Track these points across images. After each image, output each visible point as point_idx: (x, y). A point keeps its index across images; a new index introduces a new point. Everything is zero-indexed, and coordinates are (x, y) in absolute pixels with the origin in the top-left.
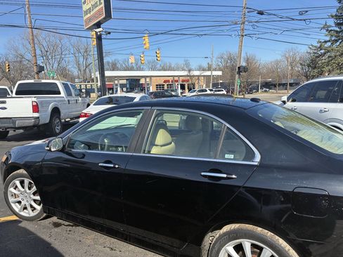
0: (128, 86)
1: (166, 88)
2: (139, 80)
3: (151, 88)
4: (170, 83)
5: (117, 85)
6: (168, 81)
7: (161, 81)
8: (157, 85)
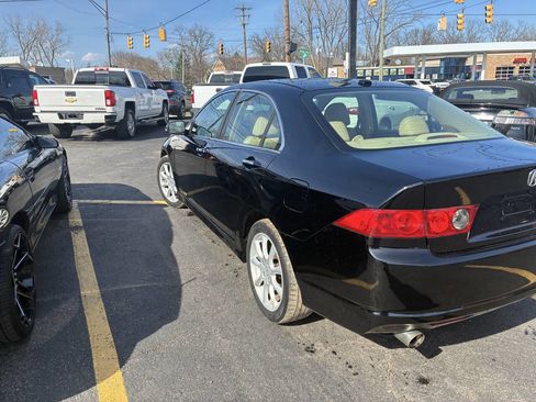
0: (442, 72)
1: (516, 72)
2: (466, 59)
3: (483, 73)
4: (528, 64)
5: (420, 70)
6: (524, 60)
7: (508, 61)
8: (498, 68)
